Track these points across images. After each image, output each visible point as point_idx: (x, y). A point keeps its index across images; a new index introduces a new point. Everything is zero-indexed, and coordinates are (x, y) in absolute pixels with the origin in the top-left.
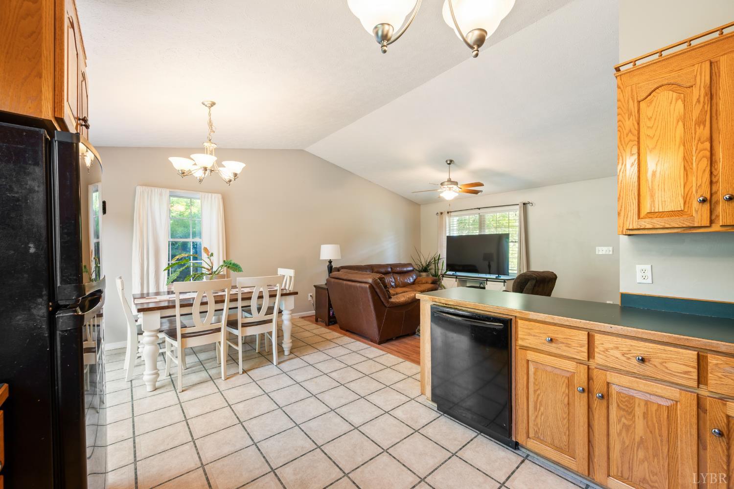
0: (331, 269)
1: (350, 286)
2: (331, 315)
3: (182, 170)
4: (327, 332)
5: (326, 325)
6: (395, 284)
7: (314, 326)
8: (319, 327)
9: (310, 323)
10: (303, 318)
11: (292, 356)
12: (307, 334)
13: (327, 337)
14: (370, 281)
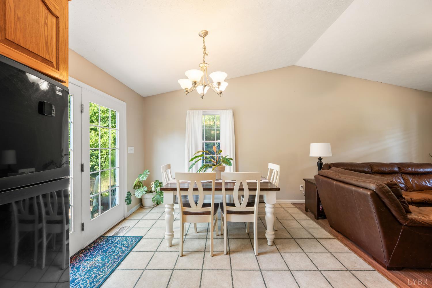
0: (320, 165)
1: (343, 188)
2: (321, 209)
3: (186, 89)
4: (316, 227)
5: (315, 218)
6: (406, 186)
7: (303, 216)
8: (308, 218)
9: (300, 212)
10: (294, 204)
11: (274, 248)
12: (294, 224)
13: (314, 234)
14: (373, 187)
